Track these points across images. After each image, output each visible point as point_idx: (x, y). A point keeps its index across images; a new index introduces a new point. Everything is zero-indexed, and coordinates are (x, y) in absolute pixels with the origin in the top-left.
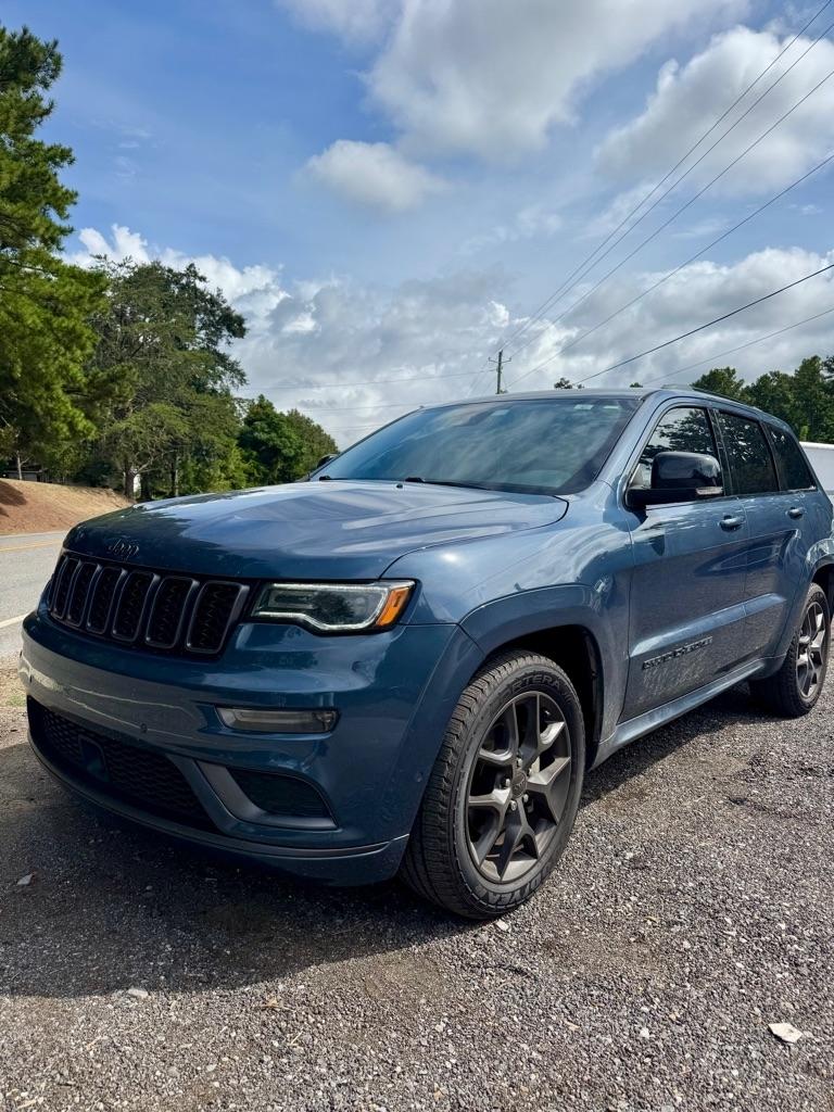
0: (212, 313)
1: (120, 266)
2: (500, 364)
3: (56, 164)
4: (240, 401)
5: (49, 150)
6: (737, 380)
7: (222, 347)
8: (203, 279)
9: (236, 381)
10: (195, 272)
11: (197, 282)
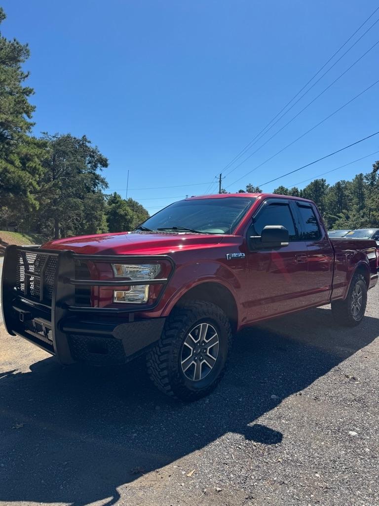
0: (93, 157)
1: (54, 137)
2: (220, 179)
3: (27, 95)
4: (106, 195)
5: (24, 89)
6: (326, 184)
7: (98, 172)
8: (89, 142)
9: (104, 187)
10: (86, 139)
11: (87, 143)
